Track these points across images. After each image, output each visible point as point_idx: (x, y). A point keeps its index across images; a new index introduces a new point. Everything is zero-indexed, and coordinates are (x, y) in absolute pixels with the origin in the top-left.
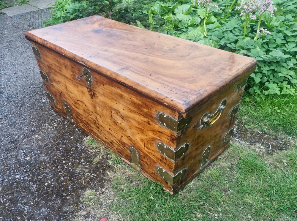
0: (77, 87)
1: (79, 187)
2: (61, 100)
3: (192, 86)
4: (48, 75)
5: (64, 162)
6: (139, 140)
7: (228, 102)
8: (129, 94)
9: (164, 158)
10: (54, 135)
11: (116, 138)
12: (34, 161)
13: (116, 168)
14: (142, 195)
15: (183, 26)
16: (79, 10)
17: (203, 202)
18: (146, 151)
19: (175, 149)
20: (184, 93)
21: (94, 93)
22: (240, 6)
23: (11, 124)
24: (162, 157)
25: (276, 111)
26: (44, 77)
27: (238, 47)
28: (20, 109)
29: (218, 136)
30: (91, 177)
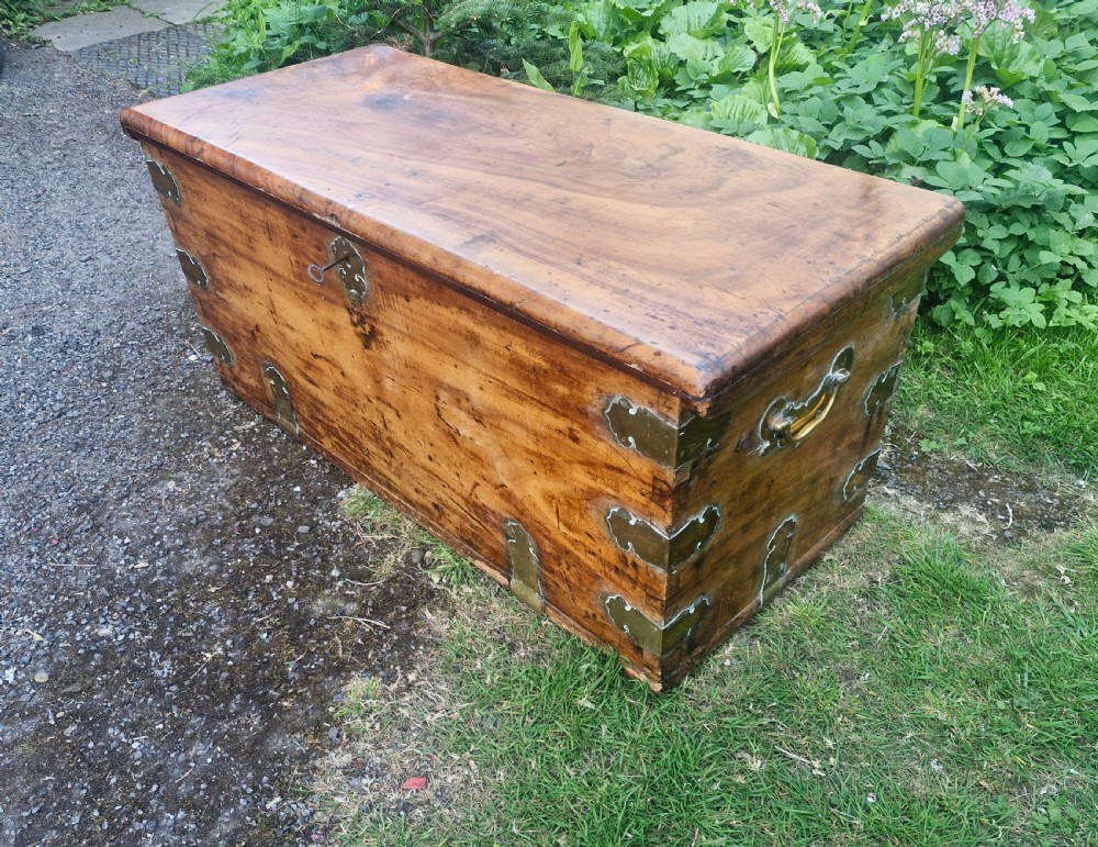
0: (313, 306)
1: (323, 669)
2: (255, 355)
3: (732, 301)
4: (207, 265)
5: (269, 578)
6: (538, 499)
7: (858, 356)
8: (502, 332)
9: (630, 562)
10: (232, 482)
11: (454, 490)
12: (162, 575)
13: (455, 597)
14: (550, 693)
15: (692, 81)
16: (313, 26)
17: (770, 717)
18: (565, 535)
19: (669, 530)
20: (701, 325)
21: (372, 327)
22: (902, 7)
23: (77, 443)
24: (623, 559)
25: (1031, 386)
26: (192, 272)
27: (893, 155)
28: (109, 388)
29: (822, 481)
30: (367, 630)
